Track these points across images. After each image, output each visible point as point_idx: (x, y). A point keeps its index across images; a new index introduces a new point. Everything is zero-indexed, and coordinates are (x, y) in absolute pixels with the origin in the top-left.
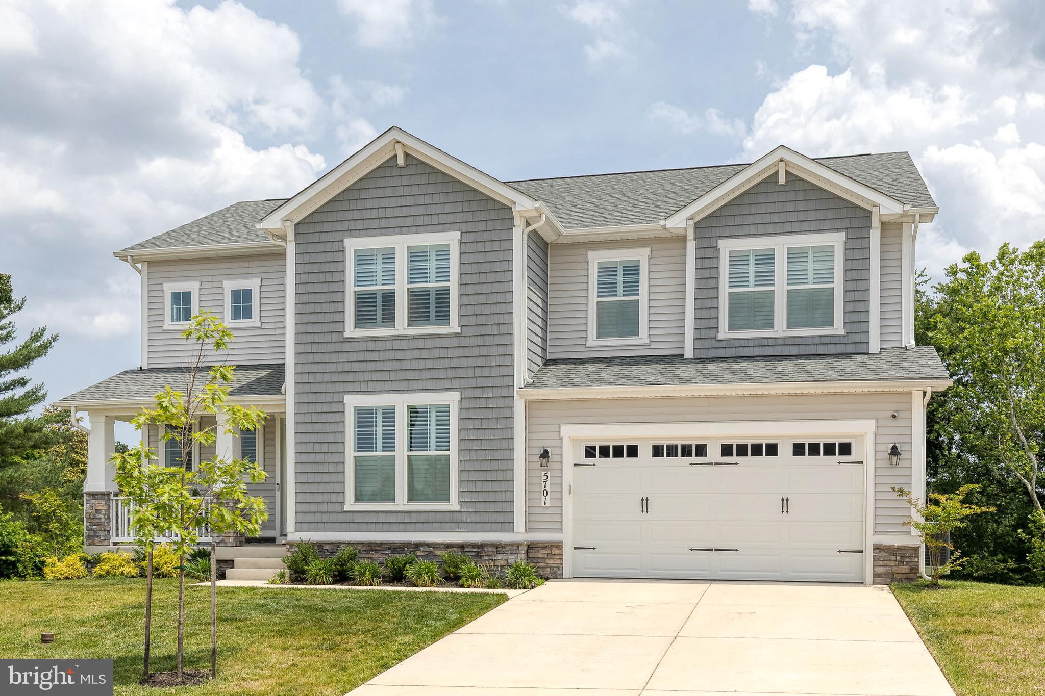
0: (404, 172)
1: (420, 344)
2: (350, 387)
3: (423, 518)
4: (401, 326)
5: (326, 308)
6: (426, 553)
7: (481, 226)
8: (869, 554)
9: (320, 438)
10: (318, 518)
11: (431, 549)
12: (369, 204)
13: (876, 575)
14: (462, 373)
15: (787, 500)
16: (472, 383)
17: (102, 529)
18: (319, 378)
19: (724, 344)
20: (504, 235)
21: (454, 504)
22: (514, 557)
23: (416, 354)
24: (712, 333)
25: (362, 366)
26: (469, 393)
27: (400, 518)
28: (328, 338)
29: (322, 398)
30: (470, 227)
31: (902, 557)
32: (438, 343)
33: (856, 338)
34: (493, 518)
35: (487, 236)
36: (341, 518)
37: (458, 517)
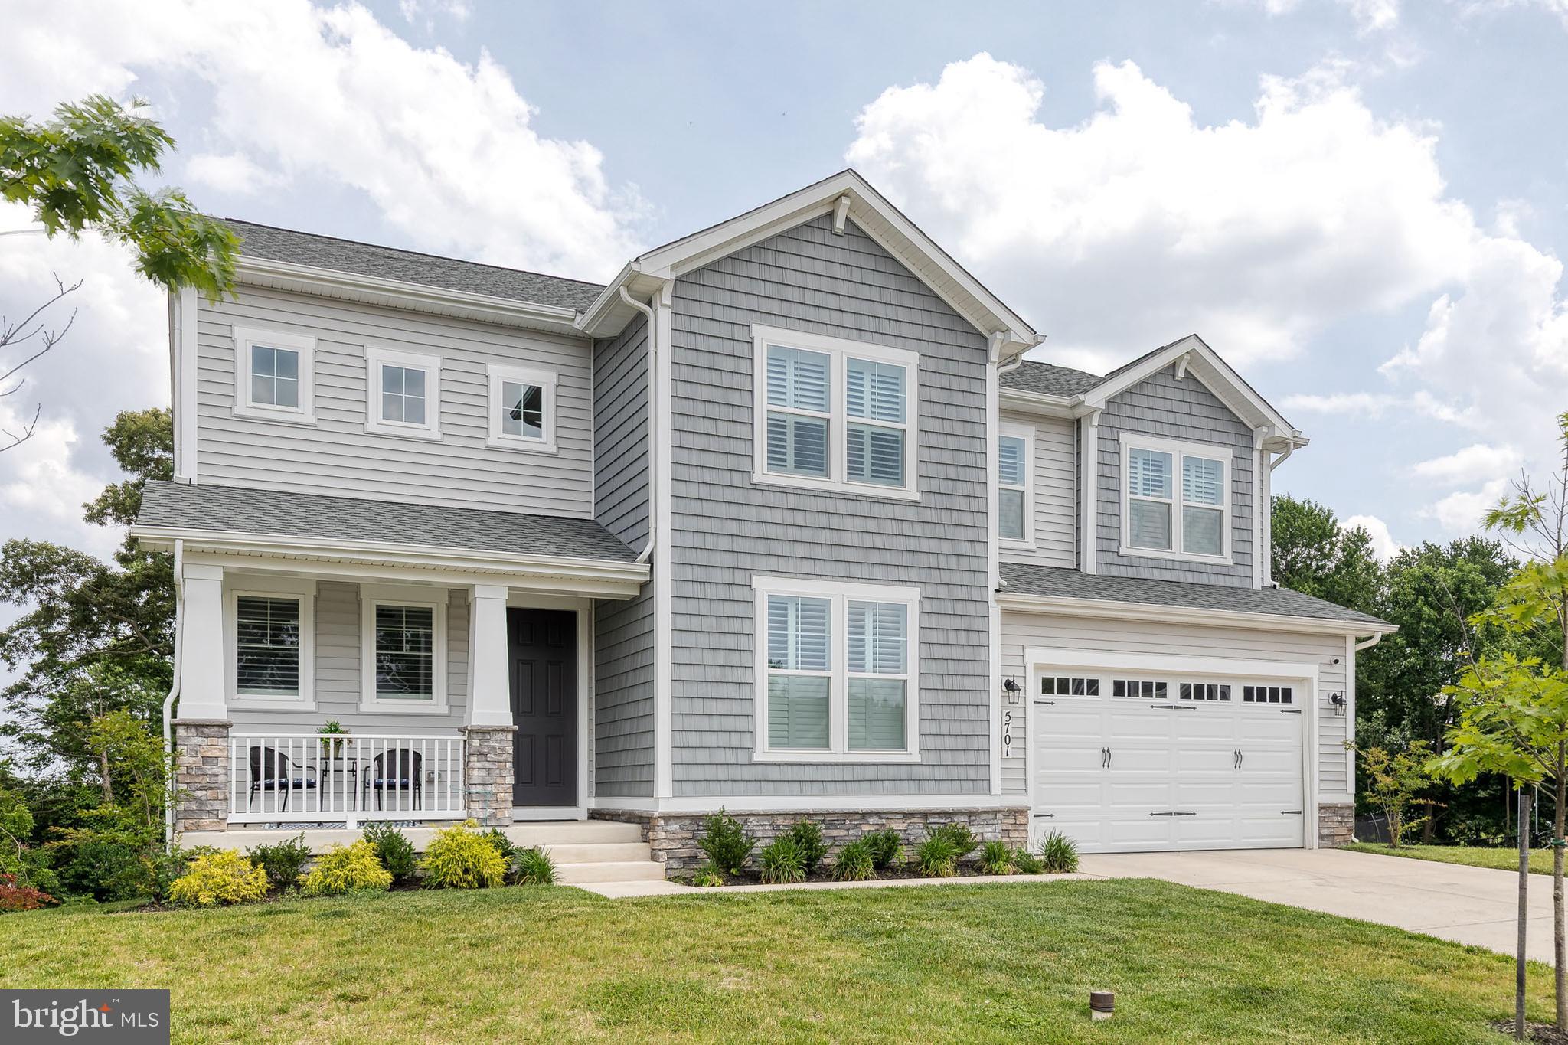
0: (841, 243)
1: (864, 508)
2: (762, 563)
3: (870, 773)
4: (838, 478)
5: (722, 428)
6: (877, 827)
7: (946, 352)
8: (1314, 816)
9: (713, 641)
10: (709, 773)
11: (884, 821)
12: (791, 278)
13: (1322, 837)
14: (925, 560)
15: (1240, 753)
16: (935, 576)
18: (710, 541)
19: (1125, 561)
20: (974, 371)
21: (912, 753)
22: (990, 830)
23: (859, 524)
24: (1114, 545)
25: (780, 532)
26: (930, 591)
27: (838, 773)
28: (726, 478)
29: (719, 575)
30: (933, 349)
31: (1343, 817)
32: (889, 511)
33: (1240, 570)
34: (962, 773)
35: (953, 368)
36: (747, 773)
37: (918, 772)
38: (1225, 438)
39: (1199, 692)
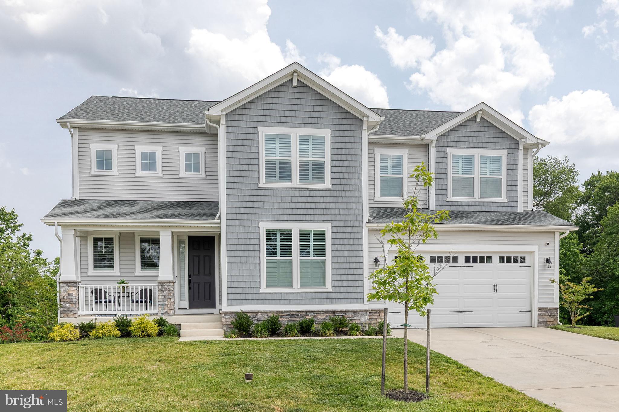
0: (295, 90)
1: (307, 193)
2: (263, 217)
3: (310, 296)
4: (295, 182)
5: (246, 168)
6: (312, 317)
7: (343, 128)
8: (536, 313)
9: (243, 248)
10: (242, 297)
11: (315, 315)
12: (274, 107)
13: (539, 322)
14: (333, 212)
15: (496, 285)
16: (338, 218)
17: (74, 306)
18: (242, 211)
19: (450, 204)
20: (356, 134)
21: (328, 288)
22: (363, 318)
23: (304, 199)
24: (444, 197)
25: (271, 205)
26: (336, 224)
27: (295, 296)
28: (248, 186)
29: (245, 223)
30: (337, 127)
31: (551, 313)
32: (318, 193)
33: (512, 204)
34: (351, 296)
35: (346, 134)
36: (257, 296)
37: (331, 295)
38: (504, 146)
39: (475, 260)
